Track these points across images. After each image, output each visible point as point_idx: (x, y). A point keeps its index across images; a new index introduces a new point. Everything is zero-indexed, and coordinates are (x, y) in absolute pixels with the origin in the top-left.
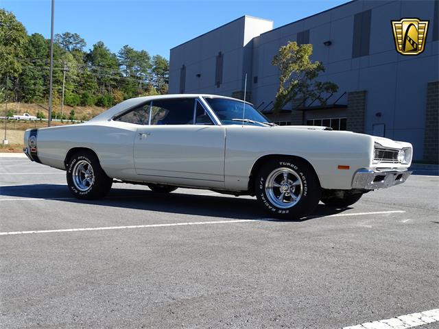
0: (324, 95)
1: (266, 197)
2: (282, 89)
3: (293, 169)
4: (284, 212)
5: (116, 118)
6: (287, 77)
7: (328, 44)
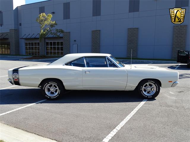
1: (143, 93)
2: (42, 31)
3: (153, 83)
4: (150, 97)
5: (67, 64)
6: (44, 26)
7: (53, 13)
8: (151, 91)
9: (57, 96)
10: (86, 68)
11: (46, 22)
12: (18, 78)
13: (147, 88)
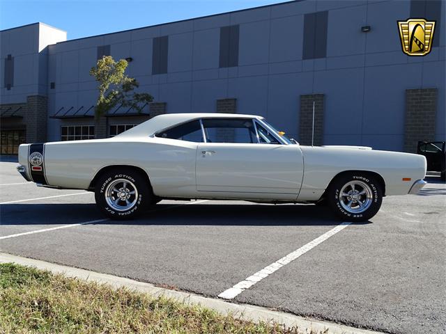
0: (140, 104)
1: (341, 205)
2: (102, 97)
3: (365, 181)
4: (358, 216)
5: (159, 135)
6: (107, 87)
7: (130, 60)
8: (360, 202)
9: (132, 211)
10: (205, 144)
11: (113, 78)
12: (42, 165)
13: (351, 196)
